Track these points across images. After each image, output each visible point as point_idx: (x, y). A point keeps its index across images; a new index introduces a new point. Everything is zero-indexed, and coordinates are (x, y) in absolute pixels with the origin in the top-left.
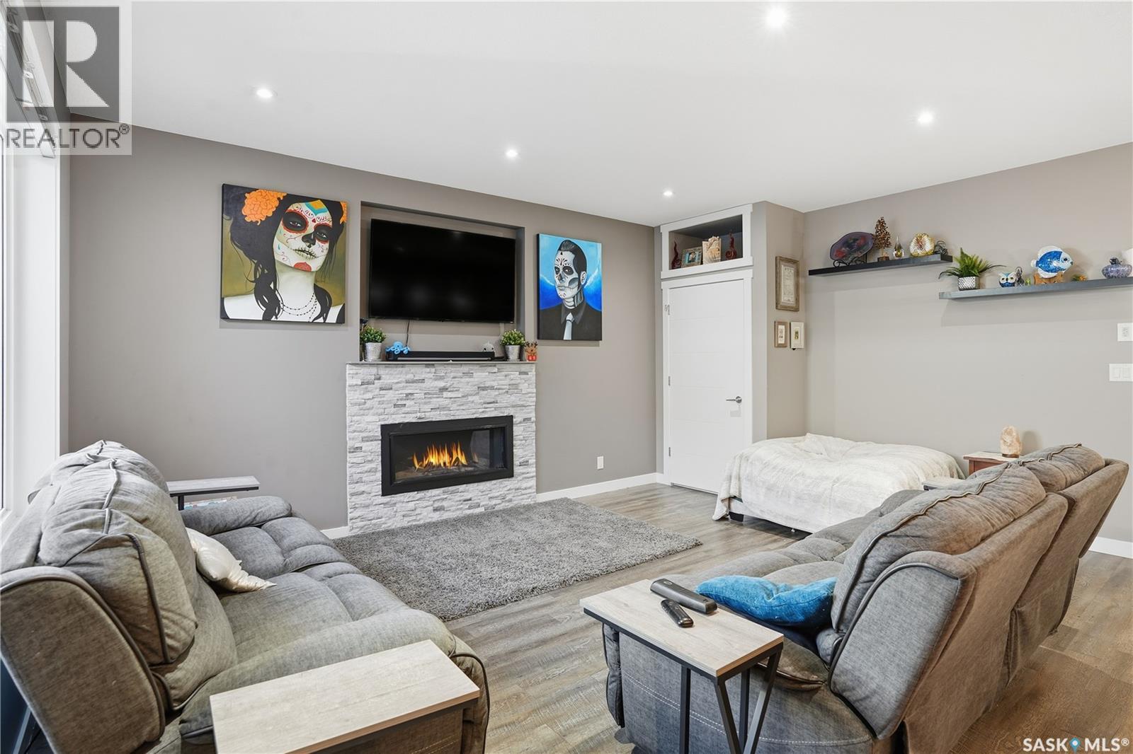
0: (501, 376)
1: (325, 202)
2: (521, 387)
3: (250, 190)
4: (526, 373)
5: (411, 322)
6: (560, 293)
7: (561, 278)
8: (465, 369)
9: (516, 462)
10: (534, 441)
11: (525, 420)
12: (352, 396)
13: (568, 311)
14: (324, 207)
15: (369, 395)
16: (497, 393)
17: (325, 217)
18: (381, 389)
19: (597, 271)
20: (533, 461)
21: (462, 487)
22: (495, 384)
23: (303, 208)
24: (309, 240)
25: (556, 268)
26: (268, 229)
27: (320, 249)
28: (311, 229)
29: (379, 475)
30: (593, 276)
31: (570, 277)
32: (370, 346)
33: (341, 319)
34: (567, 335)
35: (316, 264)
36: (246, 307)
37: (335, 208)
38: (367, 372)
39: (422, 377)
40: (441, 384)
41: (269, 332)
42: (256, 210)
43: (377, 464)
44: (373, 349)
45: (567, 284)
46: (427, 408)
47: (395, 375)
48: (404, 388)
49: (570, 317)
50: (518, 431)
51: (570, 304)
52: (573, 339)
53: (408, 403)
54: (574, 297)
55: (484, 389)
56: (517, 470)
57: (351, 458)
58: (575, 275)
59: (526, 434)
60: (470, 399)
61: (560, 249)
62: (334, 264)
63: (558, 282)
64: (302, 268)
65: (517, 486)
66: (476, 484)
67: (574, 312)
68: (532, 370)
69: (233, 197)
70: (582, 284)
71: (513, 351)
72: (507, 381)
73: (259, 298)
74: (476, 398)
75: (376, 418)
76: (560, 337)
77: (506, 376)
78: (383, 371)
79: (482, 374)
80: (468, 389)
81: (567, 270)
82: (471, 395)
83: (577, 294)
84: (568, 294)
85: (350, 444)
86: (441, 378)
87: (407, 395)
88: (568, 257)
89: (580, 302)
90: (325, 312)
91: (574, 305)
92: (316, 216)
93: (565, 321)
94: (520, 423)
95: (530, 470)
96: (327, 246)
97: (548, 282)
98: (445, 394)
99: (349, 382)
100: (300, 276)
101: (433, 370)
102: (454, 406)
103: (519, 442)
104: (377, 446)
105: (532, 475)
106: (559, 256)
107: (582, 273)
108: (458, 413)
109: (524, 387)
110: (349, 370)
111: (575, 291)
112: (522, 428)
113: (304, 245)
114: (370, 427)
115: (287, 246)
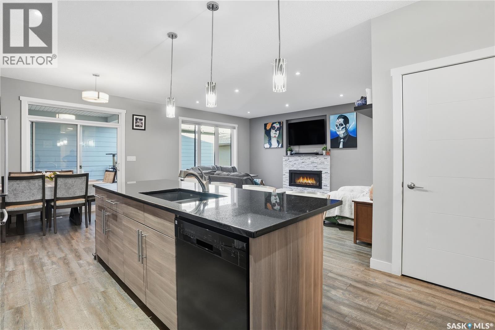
0: (318, 159)
1: (278, 122)
2: (325, 163)
3: (267, 124)
4: (326, 159)
5: (300, 146)
6: (338, 133)
7: (338, 128)
8: (308, 157)
9: (323, 185)
10: (329, 180)
11: (325, 173)
12: (284, 163)
13: (341, 138)
14: (278, 123)
15: (287, 163)
16: (317, 164)
17: (278, 126)
18: (289, 162)
19: (354, 122)
20: (329, 185)
21: (307, 188)
22: (316, 162)
23: (275, 125)
24: (276, 131)
25: (336, 125)
26: (270, 130)
27: (278, 132)
28: (276, 129)
29: (289, 181)
30: (352, 125)
31: (342, 127)
32: (288, 152)
33: (282, 146)
34: (341, 146)
35: (277, 136)
36: (267, 146)
37: (280, 123)
38: (287, 158)
39: (298, 159)
40: (302, 161)
41: (270, 150)
42: (268, 128)
43: (288, 178)
44: (289, 152)
45: (341, 129)
46: (299, 167)
47: (292, 159)
48: (294, 162)
49: (342, 140)
50: (323, 175)
51: (342, 136)
52: (343, 148)
53: (295, 165)
54: (344, 134)
55: (313, 163)
56: (323, 187)
57: (284, 176)
58: (344, 126)
59: (326, 177)
60: (310, 165)
61: (338, 119)
62: (281, 135)
63: (337, 129)
64: (275, 137)
65: (323, 192)
66: (311, 188)
67: (344, 138)
68: (329, 158)
69: (266, 125)
70: (347, 128)
71: (324, 152)
72: (320, 161)
73: (269, 144)
74: (311, 165)
75: (288, 168)
76: (338, 147)
77: (320, 159)
78: (290, 158)
79: (313, 159)
80: (308, 163)
81: (341, 125)
82: (310, 164)
83: (345, 132)
84: (341, 133)
85: (283, 173)
86: (302, 160)
87: (295, 163)
88: (341, 120)
89: (346, 135)
90: (279, 145)
91: (344, 136)
92: (277, 126)
93: (340, 142)
94: (324, 173)
95: (327, 188)
96: (279, 131)
97: (333, 130)
98: (303, 164)
99: (283, 160)
100: (275, 138)
101: (300, 157)
102: (305, 167)
103: (324, 179)
104: (288, 175)
105: (328, 189)
106: (338, 121)
107: (347, 125)
108: (306, 169)
109: (326, 163)
110: (284, 157)
111: (344, 131)
112: (325, 175)
113: (275, 132)
114: (287, 170)
115: (273, 133)
